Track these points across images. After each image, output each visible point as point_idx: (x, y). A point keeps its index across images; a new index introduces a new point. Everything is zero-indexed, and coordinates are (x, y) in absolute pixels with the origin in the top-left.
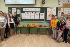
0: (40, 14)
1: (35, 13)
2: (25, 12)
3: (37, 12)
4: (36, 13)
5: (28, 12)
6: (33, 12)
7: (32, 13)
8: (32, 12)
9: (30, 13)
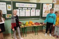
0: (36, 10)
2: (19, 8)
4: (32, 9)
5: (22, 8)
6: (29, 8)
9: (25, 9)
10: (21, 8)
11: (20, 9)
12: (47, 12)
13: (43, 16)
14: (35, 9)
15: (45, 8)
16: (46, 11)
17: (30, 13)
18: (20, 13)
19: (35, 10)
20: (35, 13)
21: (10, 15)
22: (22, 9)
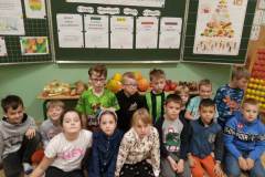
0: (165, 20)
1: (135, 13)
2: (80, 9)
3: (146, 12)
5: (95, 6)
7: (122, 14)
8: (122, 8)
9: (110, 16)
10: (91, 10)
11: (83, 14)
12: (216, 30)
13: (197, 50)
14: (158, 13)
15: (206, 11)
16: (211, 26)
17: (134, 33)
18: (84, 32)
19: (160, 18)
20: (159, 33)
21: (40, 39)
22: (96, 13)
